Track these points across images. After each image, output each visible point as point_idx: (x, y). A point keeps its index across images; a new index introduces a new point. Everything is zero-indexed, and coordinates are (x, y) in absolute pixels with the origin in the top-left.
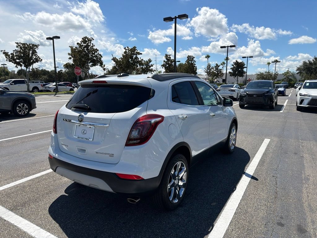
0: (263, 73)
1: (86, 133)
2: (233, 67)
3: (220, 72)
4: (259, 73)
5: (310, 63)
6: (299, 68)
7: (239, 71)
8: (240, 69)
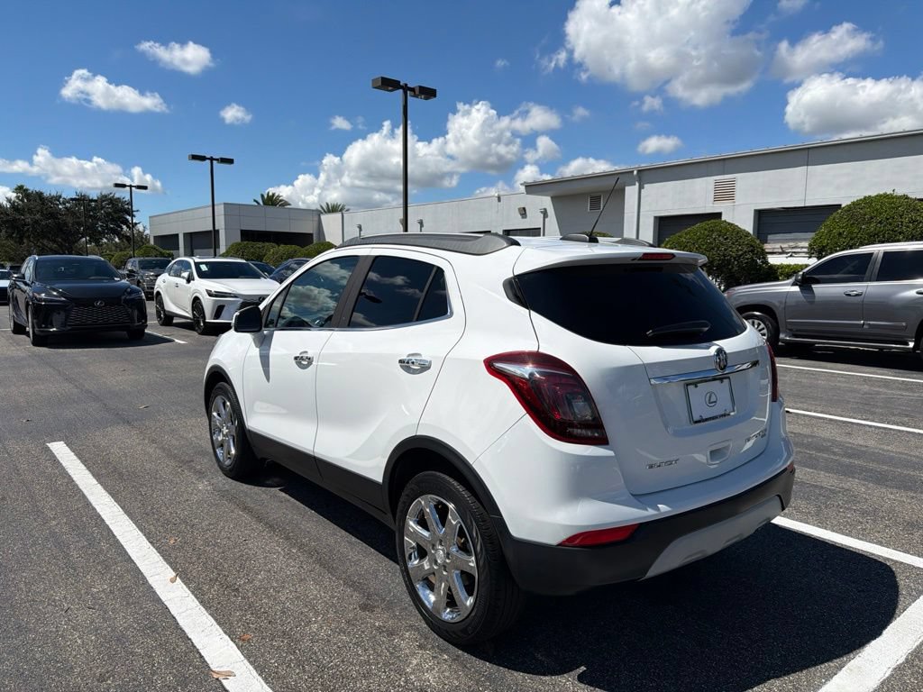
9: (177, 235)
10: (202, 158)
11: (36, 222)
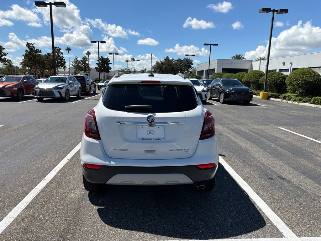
0: (123, 70)
1: (153, 134)
2: (98, 62)
3: (88, 67)
4: (120, 70)
5: (162, 63)
6: (153, 67)
7: (105, 67)
8: (105, 65)
9: (203, 71)
10: (208, 45)
11: (166, 67)
